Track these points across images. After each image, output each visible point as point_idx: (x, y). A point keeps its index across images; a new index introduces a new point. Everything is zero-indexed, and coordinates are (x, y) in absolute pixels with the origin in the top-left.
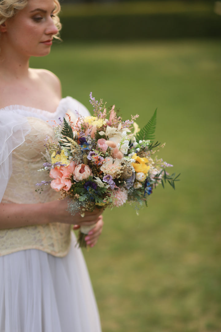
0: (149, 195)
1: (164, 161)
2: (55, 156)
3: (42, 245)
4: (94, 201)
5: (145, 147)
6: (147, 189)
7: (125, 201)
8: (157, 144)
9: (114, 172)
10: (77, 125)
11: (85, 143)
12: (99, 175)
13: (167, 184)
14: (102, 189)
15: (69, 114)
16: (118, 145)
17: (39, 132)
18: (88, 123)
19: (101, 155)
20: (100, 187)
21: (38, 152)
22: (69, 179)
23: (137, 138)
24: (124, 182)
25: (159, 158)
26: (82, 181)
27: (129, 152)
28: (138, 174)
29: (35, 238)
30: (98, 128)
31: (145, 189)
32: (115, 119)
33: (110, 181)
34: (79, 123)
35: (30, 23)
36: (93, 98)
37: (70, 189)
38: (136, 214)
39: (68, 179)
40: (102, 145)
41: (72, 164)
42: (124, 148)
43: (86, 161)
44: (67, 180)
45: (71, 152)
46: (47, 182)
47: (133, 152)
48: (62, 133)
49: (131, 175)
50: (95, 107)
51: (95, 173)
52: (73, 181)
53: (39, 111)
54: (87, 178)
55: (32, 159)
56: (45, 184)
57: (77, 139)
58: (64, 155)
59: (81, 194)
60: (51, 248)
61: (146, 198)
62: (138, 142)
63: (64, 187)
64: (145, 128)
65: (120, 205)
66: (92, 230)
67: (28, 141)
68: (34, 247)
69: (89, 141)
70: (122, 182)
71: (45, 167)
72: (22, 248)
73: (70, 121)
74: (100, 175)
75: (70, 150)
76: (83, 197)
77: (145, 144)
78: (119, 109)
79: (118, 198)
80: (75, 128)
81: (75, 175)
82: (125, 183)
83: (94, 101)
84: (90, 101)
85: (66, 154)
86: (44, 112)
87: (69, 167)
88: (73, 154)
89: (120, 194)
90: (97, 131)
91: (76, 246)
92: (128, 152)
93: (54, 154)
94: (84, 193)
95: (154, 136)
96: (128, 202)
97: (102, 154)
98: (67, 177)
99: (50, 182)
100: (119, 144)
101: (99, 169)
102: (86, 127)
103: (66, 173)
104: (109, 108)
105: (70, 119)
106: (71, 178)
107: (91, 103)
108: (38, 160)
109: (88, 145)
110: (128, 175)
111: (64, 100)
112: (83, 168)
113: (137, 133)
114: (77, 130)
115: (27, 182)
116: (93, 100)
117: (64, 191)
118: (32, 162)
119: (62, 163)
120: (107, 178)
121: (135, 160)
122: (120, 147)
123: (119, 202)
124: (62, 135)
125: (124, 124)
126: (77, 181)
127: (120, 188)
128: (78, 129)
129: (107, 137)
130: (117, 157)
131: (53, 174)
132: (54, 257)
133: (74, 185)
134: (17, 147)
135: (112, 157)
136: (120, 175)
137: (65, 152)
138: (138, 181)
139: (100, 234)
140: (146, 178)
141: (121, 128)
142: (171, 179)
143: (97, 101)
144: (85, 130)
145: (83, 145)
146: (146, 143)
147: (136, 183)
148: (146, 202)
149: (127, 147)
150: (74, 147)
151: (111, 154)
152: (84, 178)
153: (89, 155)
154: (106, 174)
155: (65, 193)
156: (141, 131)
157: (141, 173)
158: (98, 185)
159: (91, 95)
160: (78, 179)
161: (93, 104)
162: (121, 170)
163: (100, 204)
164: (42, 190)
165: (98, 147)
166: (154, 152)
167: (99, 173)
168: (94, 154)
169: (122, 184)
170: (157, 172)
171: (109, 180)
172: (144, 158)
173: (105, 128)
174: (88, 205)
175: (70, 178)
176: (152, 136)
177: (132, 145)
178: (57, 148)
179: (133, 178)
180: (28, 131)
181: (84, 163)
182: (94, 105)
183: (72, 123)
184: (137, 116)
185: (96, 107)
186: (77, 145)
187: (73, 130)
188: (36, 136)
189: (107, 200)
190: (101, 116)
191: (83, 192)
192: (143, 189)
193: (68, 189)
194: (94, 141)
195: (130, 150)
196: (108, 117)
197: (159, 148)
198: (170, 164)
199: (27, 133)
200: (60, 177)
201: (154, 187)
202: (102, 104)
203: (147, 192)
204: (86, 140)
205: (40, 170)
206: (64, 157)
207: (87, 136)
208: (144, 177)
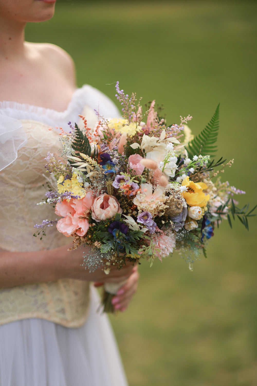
0: (208, 238)
1: (231, 185)
2: (63, 182)
3: (47, 312)
4: (124, 251)
5: (202, 166)
6: (205, 230)
7: (171, 251)
8: (221, 161)
9: (154, 206)
10: (97, 133)
11: (109, 161)
12: (131, 211)
13: (236, 222)
14: (137, 233)
15: (84, 117)
16: (160, 165)
17: (40, 143)
18: (113, 130)
19: (133, 181)
20: (132, 231)
21: (39, 174)
22: (85, 218)
23: (190, 151)
24: (170, 221)
25: (222, 181)
26: (105, 221)
27: (178, 174)
28: (192, 209)
29: (36, 302)
30: (129, 137)
31: (203, 230)
32: (156, 122)
33: (148, 222)
34: (101, 129)
36: (120, 90)
37: (87, 234)
38: (189, 269)
39: (83, 218)
40: (136, 164)
41: (89, 195)
42: (170, 169)
43: (110, 190)
44: (82, 220)
45: (87, 176)
46: (51, 222)
47: (183, 173)
48: (73, 147)
49: (180, 211)
50: (124, 104)
51: (126, 208)
52: (91, 221)
53: (40, 109)
54: (113, 217)
55: (29, 183)
56: (48, 226)
57: (98, 154)
58: (77, 181)
59: (104, 241)
60: (61, 315)
61: (204, 244)
62: (191, 157)
63: (77, 231)
64: (201, 136)
65: (164, 256)
66: (122, 287)
67: (23, 157)
68: (35, 315)
69: (115, 159)
70: (167, 221)
71: (47, 199)
72: (17, 318)
73: (85, 127)
74: (133, 210)
75: (86, 173)
76: (107, 246)
77: (202, 162)
78: (162, 105)
79: (161, 245)
80: (93, 137)
81: (94, 212)
82: (172, 223)
83: (123, 95)
84: (116, 95)
85: (80, 180)
86: (48, 111)
87: (84, 200)
88: (91, 179)
89: (164, 240)
90: (128, 142)
91: (98, 311)
92: (176, 173)
93: (61, 178)
94: (108, 240)
95: (215, 147)
96: (177, 251)
97: (135, 179)
98: (82, 216)
99: (56, 222)
100: (162, 163)
101: (131, 201)
102: (111, 134)
103: (80, 210)
104: (146, 105)
105: (86, 124)
106: (89, 217)
107: (117, 98)
108: (40, 184)
109: (113, 165)
110: (177, 211)
111: (79, 92)
112: (106, 200)
113: (189, 143)
114: (97, 141)
115: (23, 218)
116: (121, 93)
117: (78, 237)
118: (30, 189)
119: (73, 194)
120: (143, 216)
121: (188, 188)
122: (164, 167)
123: (164, 252)
124: (73, 150)
125: (170, 130)
126: (97, 221)
127: (164, 230)
128: (98, 138)
129: (144, 150)
130: (158, 184)
131: (60, 209)
132: (66, 328)
133: (93, 227)
134: (7, 166)
135: (151, 183)
136: (164, 212)
137: (79, 175)
138: (192, 219)
139: (134, 292)
140: (204, 214)
141: (164, 138)
142: (242, 213)
143: (127, 95)
144: (110, 141)
145: (106, 166)
146: (204, 160)
147: (188, 223)
148: (204, 250)
149: (174, 167)
150: (92, 168)
151: (150, 178)
152: (108, 217)
153: (116, 180)
154: (143, 211)
155: (79, 239)
156: (196, 140)
157: (196, 207)
158: (130, 227)
159: (117, 86)
160: (99, 217)
161: (120, 100)
162: (165, 204)
163: (133, 256)
164: (44, 235)
165: (129, 167)
166: (216, 174)
167: (132, 209)
168: (123, 179)
169: (168, 225)
170: (221, 202)
171: (146, 220)
172: (201, 183)
173: (140, 138)
174: (114, 256)
175: (86, 216)
176: (212, 147)
177: (183, 163)
178: (67, 169)
179: (184, 214)
180: (24, 142)
181: (107, 193)
182: (122, 102)
183: (90, 129)
184: (189, 118)
185: (126, 104)
186: (97, 166)
187: (90, 141)
188: (36, 149)
189: (144, 250)
190: (134, 119)
191: (107, 237)
192: (199, 231)
193: (84, 234)
194: (123, 157)
195: (179, 170)
196: (145, 119)
197: (224, 167)
198: (241, 189)
199: (22, 144)
200: (70, 215)
201: (216, 226)
202: (134, 101)
203: (206, 234)
204: (111, 157)
205: (41, 203)
206: (77, 183)
207: (113, 151)
208: (201, 213)
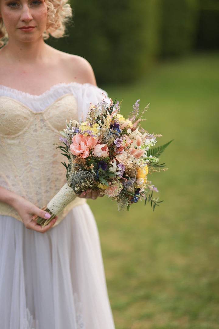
175: (90, 149)
188: (4, 115)
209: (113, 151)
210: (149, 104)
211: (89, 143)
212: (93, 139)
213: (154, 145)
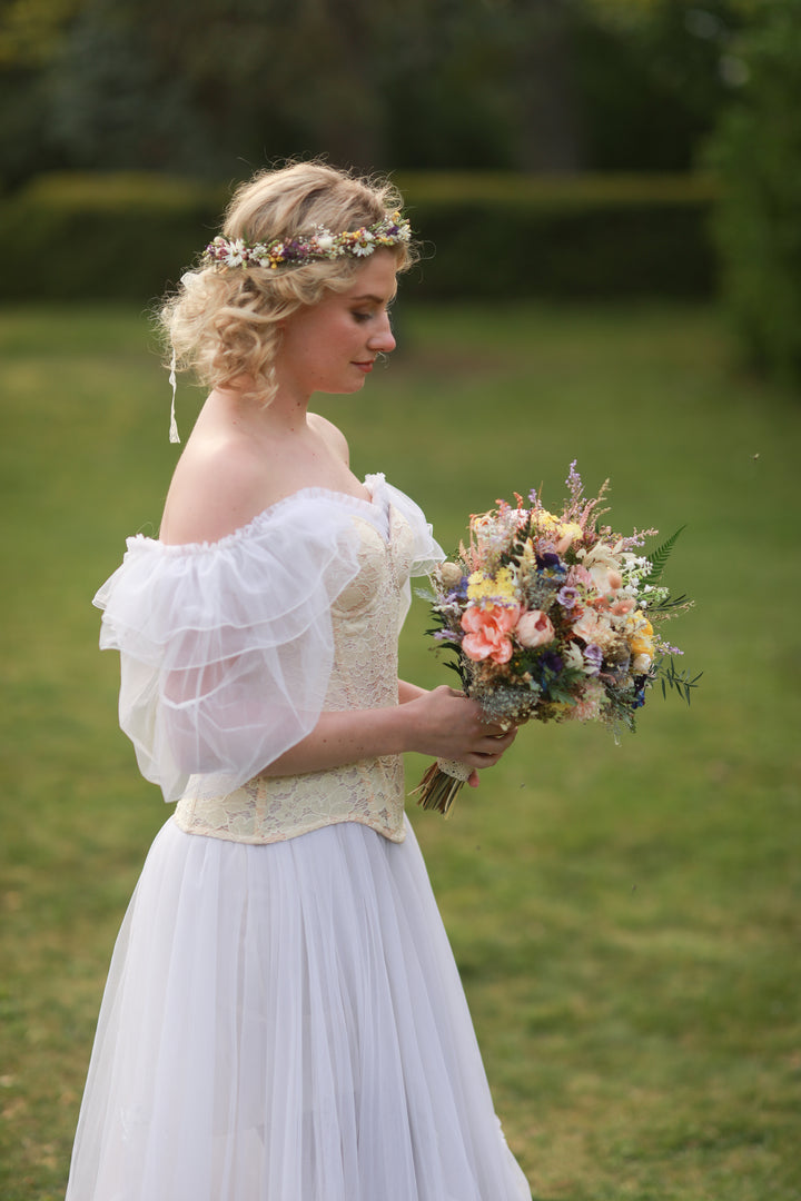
3: (368, 813)
11: (556, 566)
21: (364, 594)
22: (507, 639)
29: (354, 797)
35: (346, 321)
37: (510, 661)
43: (551, 606)
52: (514, 645)
55: (349, 610)
58: (507, 584)
60: (384, 820)
68: (353, 817)
77: (658, 595)
81: (522, 632)
106: (513, 638)
108: (361, 612)
109: (563, 571)
112: (543, 620)
118: (349, 619)
126: (524, 647)
132: (388, 840)
136: (616, 651)
141: (618, 551)
142: (680, 681)
153: (561, 593)
193: (506, 661)
209: (561, 620)
210: (607, 481)
211: (503, 624)
212: (510, 613)
213: (649, 572)
